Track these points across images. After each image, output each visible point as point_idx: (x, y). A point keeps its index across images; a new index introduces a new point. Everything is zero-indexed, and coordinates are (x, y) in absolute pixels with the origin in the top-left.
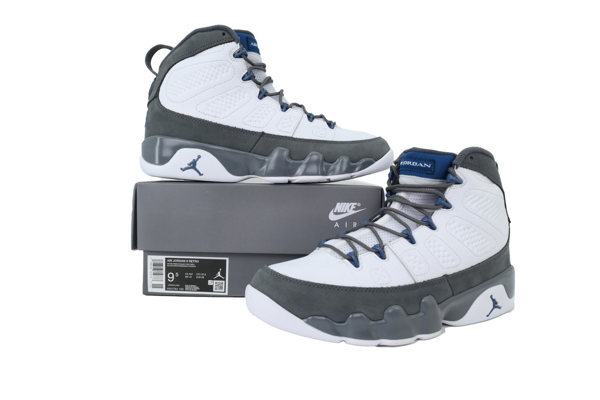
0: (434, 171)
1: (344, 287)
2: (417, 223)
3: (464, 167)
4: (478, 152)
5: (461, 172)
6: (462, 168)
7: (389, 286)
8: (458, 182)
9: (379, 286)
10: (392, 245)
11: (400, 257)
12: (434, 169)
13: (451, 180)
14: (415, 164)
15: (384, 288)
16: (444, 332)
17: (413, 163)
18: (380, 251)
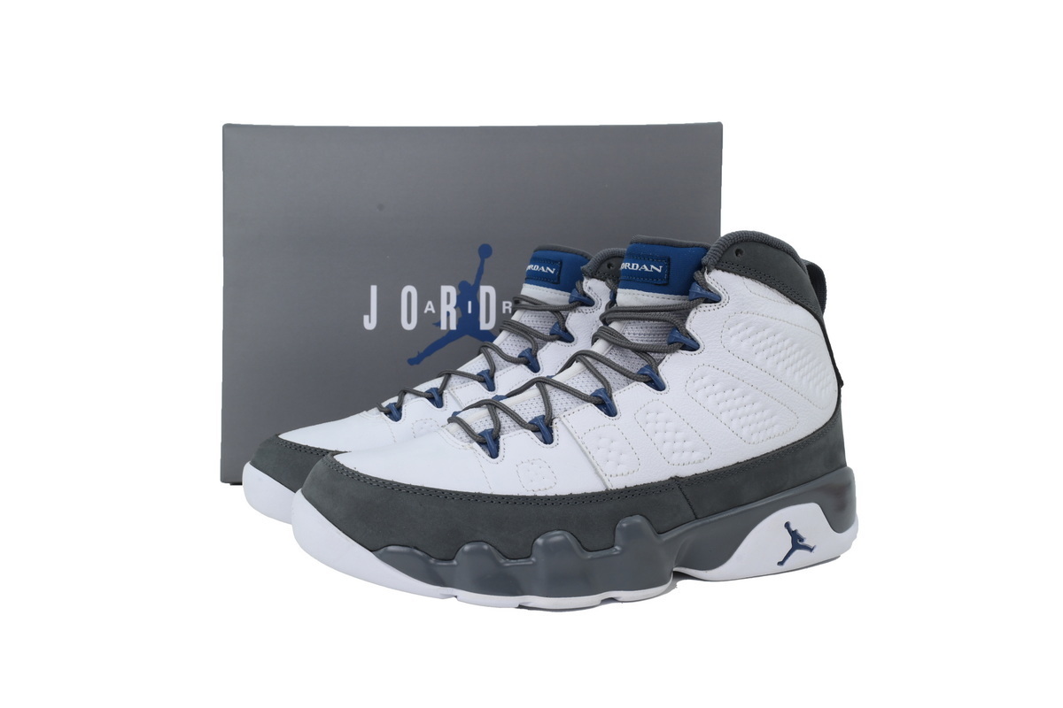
0: (668, 279)
1: (457, 493)
2: (627, 376)
3: (723, 271)
4: (753, 241)
5: (717, 279)
6: (720, 272)
7: (551, 493)
8: (713, 298)
9: (530, 494)
10: (567, 417)
11: (579, 440)
12: (668, 274)
13: (697, 294)
14: (635, 267)
15: (539, 497)
16: (673, 586)
17: (633, 265)
18: (543, 429)
